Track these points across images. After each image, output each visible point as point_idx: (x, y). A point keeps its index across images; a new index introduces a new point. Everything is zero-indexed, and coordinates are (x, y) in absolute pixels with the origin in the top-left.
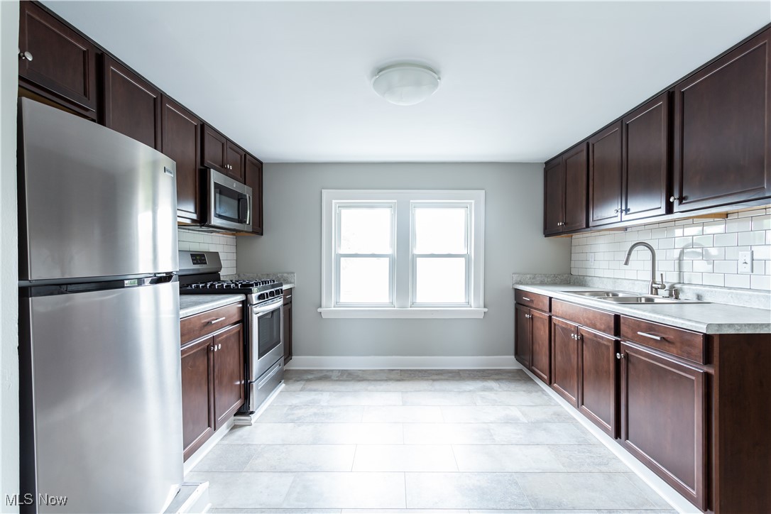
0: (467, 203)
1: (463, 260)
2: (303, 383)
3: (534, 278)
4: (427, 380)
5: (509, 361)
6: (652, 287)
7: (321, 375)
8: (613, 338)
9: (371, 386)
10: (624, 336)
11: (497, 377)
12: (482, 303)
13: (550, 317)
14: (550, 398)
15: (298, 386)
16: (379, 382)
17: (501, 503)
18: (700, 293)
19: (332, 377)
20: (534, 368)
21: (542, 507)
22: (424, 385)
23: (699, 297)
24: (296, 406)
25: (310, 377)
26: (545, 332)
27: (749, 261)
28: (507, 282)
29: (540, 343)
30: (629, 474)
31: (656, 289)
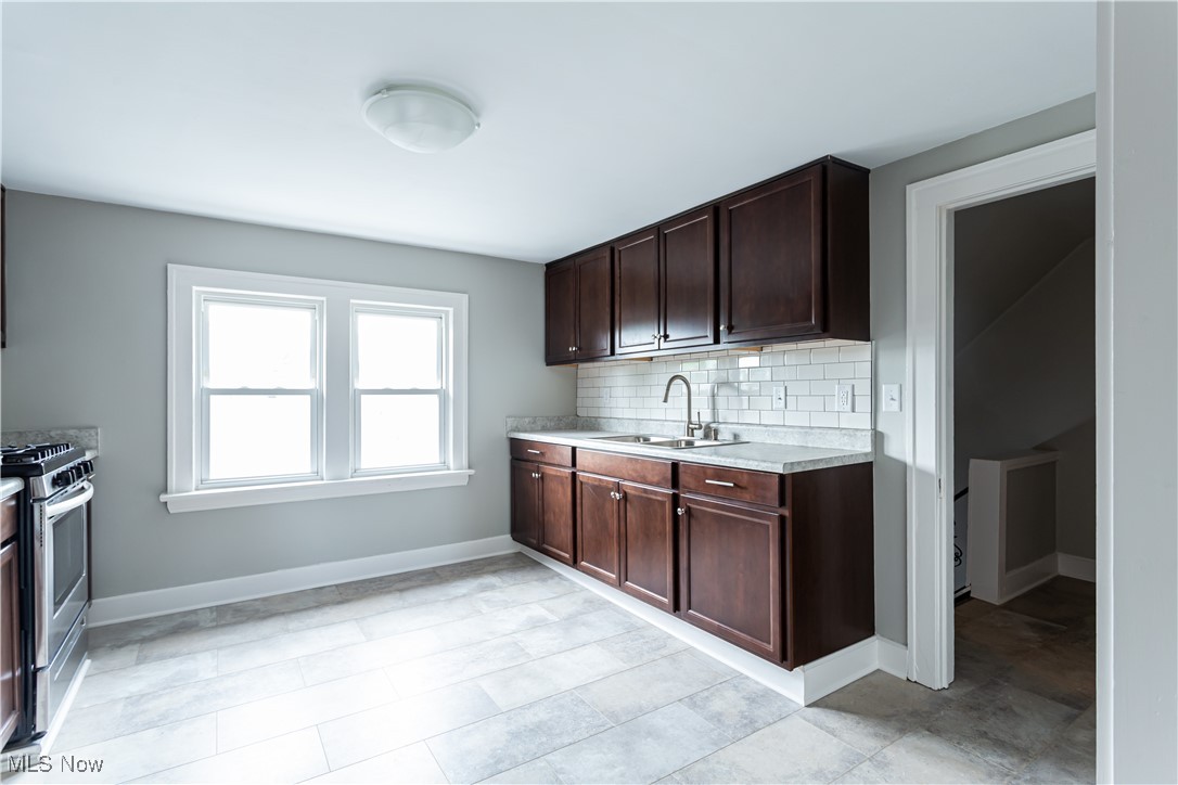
0: (442, 311)
1: (435, 399)
2: (136, 647)
3: (534, 422)
4: (389, 592)
5: (504, 544)
6: (688, 428)
7: (174, 624)
8: (671, 492)
9: (294, 623)
10: (685, 487)
11: (492, 568)
12: (465, 462)
13: (574, 474)
14: (572, 583)
15: (127, 655)
16: (304, 613)
17: (576, 733)
18: (737, 432)
19: (201, 624)
20: (546, 546)
21: (624, 719)
22: (388, 601)
23: (736, 436)
24: (143, 696)
25: (146, 633)
26: (564, 494)
27: (783, 396)
28: (499, 431)
29: (557, 510)
30: (689, 650)
31: (692, 430)
